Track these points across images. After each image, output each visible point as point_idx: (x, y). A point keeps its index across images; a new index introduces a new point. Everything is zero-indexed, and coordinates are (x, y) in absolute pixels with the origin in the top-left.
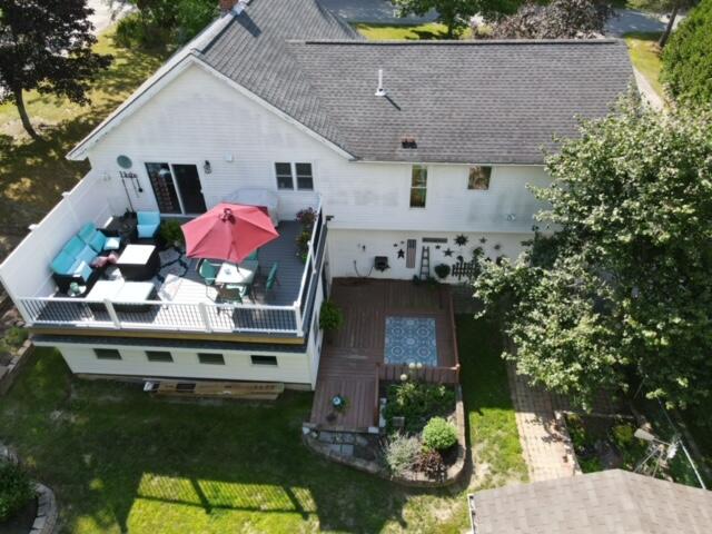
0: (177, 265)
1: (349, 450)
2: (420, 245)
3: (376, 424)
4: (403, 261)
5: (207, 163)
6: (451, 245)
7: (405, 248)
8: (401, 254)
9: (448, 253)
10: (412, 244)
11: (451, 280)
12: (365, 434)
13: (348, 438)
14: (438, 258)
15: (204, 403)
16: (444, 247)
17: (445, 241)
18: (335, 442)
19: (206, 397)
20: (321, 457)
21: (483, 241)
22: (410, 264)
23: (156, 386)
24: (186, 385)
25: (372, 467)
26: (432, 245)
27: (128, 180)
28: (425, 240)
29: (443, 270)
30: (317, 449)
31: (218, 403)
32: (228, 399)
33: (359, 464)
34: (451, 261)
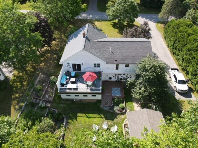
0: (78, 81)
1: (108, 109)
2: (117, 75)
3: (112, 105)
4: (114, 78)
5: (82, 64)
6: (122, 75)
7: (114, 76)
8: (114, 77)
9: (122, 76)
10: (116, 75)
11: (123, 81)
12: (110, 106)
13: (108, 107)
14: (120, 77)
15: (84, 103)
16: (121, 75)
17: (121, 74)
18: (106, 108)
19: (84, 102)
20: (104, 110)
21: (128, 74)
22: (115, 78)
23: (76, 100)
24: (81, 100)
25: (112, 111)
26: (119, 75)
27: (68, 66)
28: (118, 74)
29: (121, 79)
30: (103, 109)
31: (86, 103)
32: (88, 102)
33: (110, 111)
34: (122, 78)
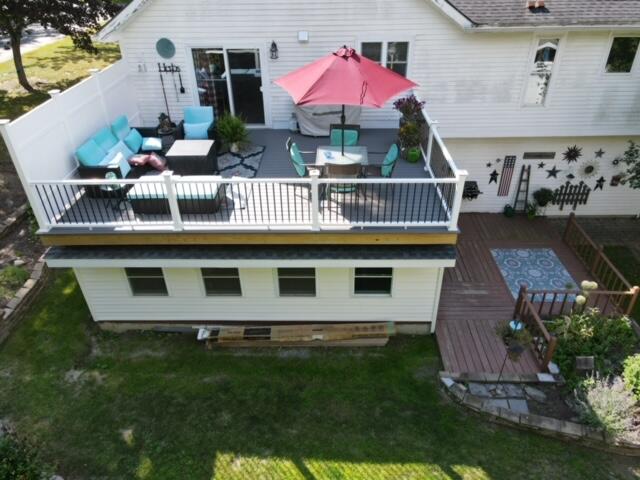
1: (521, 407)
2: (520, 162)
3: (546, 370)
4: (495, 186)
5: (274, 45)
6: (558, 161)
7: (499, 168)
8: (494, 176)
9: (553, 173)
10: (510, 161)
11: (551, 210)
12: (537, 384)
13: (512, 390)
14: (539, 180)
15: (285, 354)
16: (549, 164)
17: (551, 156)
19: (285, 346)
21: (600, 154)
22: (503, 192)
23: (214, 333)
24: (258, 330)
26: (534, 163)
28: (527, 156)
29: (544, 197)
31: (304, 354)
32: (317, 348)
34: (553, 184)
